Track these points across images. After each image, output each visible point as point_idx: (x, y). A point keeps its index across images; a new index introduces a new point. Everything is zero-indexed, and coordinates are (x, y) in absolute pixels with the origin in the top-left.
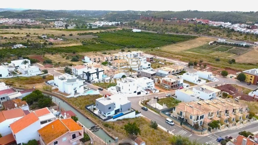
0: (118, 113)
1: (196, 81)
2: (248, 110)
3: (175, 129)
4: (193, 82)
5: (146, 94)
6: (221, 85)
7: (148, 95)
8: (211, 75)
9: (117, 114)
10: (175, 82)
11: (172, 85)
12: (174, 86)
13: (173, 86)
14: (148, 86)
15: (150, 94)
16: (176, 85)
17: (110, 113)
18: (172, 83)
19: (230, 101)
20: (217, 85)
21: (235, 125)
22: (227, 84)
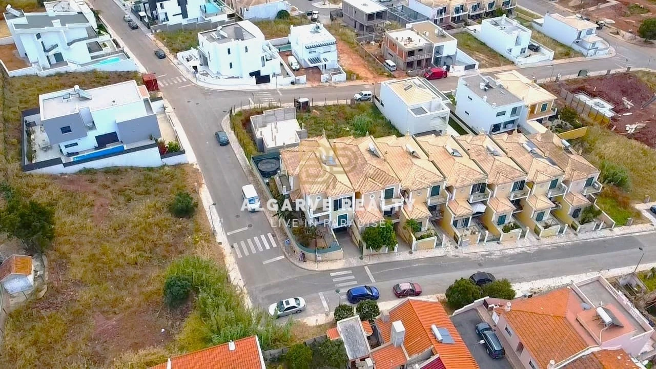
0: (110, 147)
1: (516, 51)
2: (598, 189)
3: (250, 226)
4: (506, 54)
5: (293, 83)
6: (604, 72)
7: (296, 87)
8: (589, 32)
9: (105, 147)
10: (420, 50)
11: (410, 59)
12: (419, 62)
13: (415, 65)
14: (313, 56)
15: (308, 85)
16: (427, 59)
17: (76, 144)
18: (411, 53)
19: (530, 149)
20: (586, 71)
21: (496, 239)
22: (612, 72)
